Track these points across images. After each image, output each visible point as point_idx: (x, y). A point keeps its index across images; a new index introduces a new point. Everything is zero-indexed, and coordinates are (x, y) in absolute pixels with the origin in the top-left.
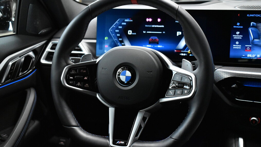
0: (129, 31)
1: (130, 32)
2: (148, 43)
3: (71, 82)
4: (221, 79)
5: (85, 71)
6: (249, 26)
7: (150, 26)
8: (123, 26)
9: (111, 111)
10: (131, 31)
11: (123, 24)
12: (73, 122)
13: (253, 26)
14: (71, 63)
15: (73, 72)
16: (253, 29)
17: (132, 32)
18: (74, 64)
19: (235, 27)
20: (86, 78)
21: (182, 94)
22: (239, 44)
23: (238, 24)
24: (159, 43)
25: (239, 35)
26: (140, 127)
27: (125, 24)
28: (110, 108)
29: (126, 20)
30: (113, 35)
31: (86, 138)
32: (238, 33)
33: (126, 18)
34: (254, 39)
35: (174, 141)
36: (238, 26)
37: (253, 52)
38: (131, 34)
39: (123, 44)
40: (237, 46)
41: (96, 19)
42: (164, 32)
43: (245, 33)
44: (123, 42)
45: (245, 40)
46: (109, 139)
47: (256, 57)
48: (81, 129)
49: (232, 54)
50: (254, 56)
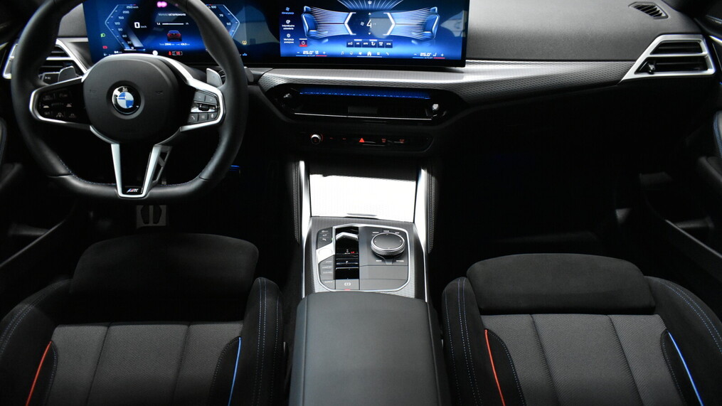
0: (135, 23)
1: (137, 25)
2: (166, 39)
3: (46, 114)
4: (273, 86)
5: (65, 96)
6: (302, 12)
7: (166, 15)
8: (125, 15)
9: (115, 149)
10: (139, 24)
11: (124, 12)
12: (61, 169)
13: (307, 12)
14: (43, 83)
15: (47, 98)
16: (307, 15)
17: (141, 25)
18: (47, 85)
19: (283, 13)
20: (69, 106)
21: (208, 119)
22: (290, 38)
23: (288, 9)
24: (183, 40)
25: (290, 24)
26: (157, 167)
27: (128, 12)
28: (112, 145)
29: (128, 7)
30: (112, 30)
31: (84, 189)
32: (288, 22)
33: (129, 4)
34: (309, 30)
35: (204, 182)
36: (287, 11)
37: (310, 47)
38: (139, 27)
39: (129, 42)
40: (288, 40)
41: (81, 6)
42: (187, 24)
43: (297, 22)
44: (129, 41)
45: (298, 32)
46: (116, 187)
47: (314, 54)
48: (74, 178)
49: (284, 51)
50: (311, 52)
